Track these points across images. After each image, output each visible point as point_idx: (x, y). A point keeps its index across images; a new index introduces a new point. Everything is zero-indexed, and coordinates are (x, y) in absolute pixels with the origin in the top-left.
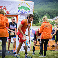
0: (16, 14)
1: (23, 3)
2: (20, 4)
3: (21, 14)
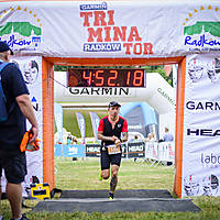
0: (178, 52)
1: (202, 8)
2: (190, 15)
3: (197, 52)
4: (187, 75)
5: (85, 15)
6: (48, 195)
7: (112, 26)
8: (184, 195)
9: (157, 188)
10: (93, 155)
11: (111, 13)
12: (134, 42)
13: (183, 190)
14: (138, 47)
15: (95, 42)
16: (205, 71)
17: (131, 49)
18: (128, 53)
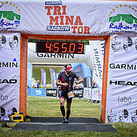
0: (105, 33)
1: (121, 6)
2: (114, 10)
3: (117, 33)
4: (111, 47)
5: (48, 8)
6: (22, 120)
7: (65, 16)
8: (107, 121)
9: (90, 117)
10: (51, 95)
11: (64, 7)
12: (78, 26)
13: (106, 119)
14: (81, 29)
15: (54, 25)
16: (122, 45)
17: (76, 30)
18: (74, 32)
